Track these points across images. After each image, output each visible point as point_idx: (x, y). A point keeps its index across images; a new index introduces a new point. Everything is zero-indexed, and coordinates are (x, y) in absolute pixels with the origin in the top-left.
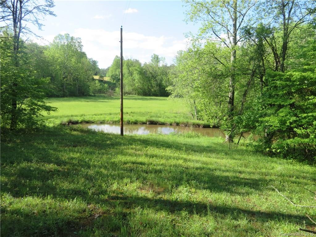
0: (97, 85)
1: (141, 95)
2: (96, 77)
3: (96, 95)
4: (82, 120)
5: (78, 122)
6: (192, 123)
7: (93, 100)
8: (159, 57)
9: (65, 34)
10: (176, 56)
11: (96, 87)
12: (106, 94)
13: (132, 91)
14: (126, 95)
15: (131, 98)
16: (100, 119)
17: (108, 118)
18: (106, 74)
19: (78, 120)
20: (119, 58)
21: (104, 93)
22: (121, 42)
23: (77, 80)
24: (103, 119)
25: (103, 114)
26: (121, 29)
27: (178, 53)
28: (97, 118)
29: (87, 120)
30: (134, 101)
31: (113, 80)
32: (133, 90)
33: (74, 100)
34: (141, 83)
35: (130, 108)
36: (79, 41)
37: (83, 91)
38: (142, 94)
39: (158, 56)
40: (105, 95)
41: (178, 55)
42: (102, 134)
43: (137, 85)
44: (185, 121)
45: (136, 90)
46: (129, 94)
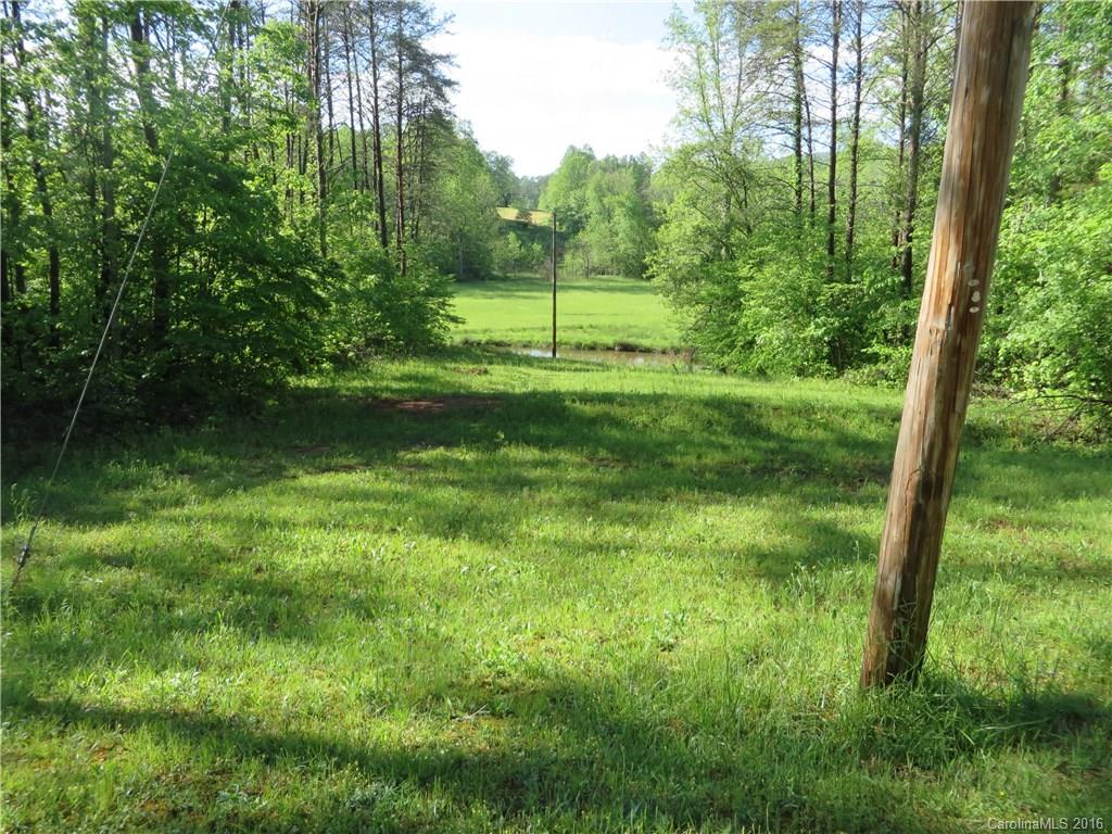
0: (511, 246)
1: (635, 276)
2: (509, 214)
3: (508, 275)
4: (488, 339)
7: (504, 293)
11: (510, 251)
12: (536, 272)
13: (609, 263)
14: (593, 275)
16: (523, 339)
17: (538, 337)
21: (530, 269)
23: (462, 237)
24: (528, 339)
28: (515, 337)
29: (498, 341)
32: (611, 262)
34: (634, 242)
38: (637, 274)
40: (533, 276)
43: (622, 247)
45: (619, 261)
46: (599, 274)
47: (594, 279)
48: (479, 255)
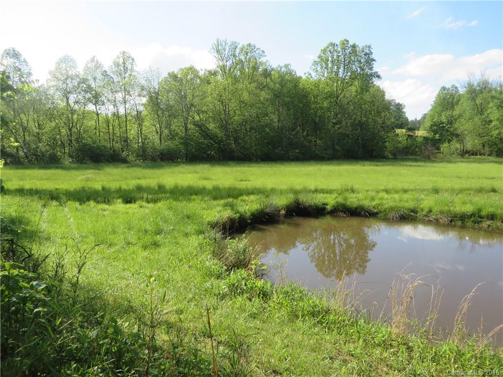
13: (481, 146)
14: (467, 156)
18: (419, 126)
20: (448, 90)
21: (414, 154)
23: (361, 127)
25: (412, 190)
29: (355, 206)
31: (433, 134)
33: (348, 164)
35: (494, 178)
36: (368, 52)
37: (371, 148)
45: (492, 144)
46: (473, 155)
48: (374, 141)
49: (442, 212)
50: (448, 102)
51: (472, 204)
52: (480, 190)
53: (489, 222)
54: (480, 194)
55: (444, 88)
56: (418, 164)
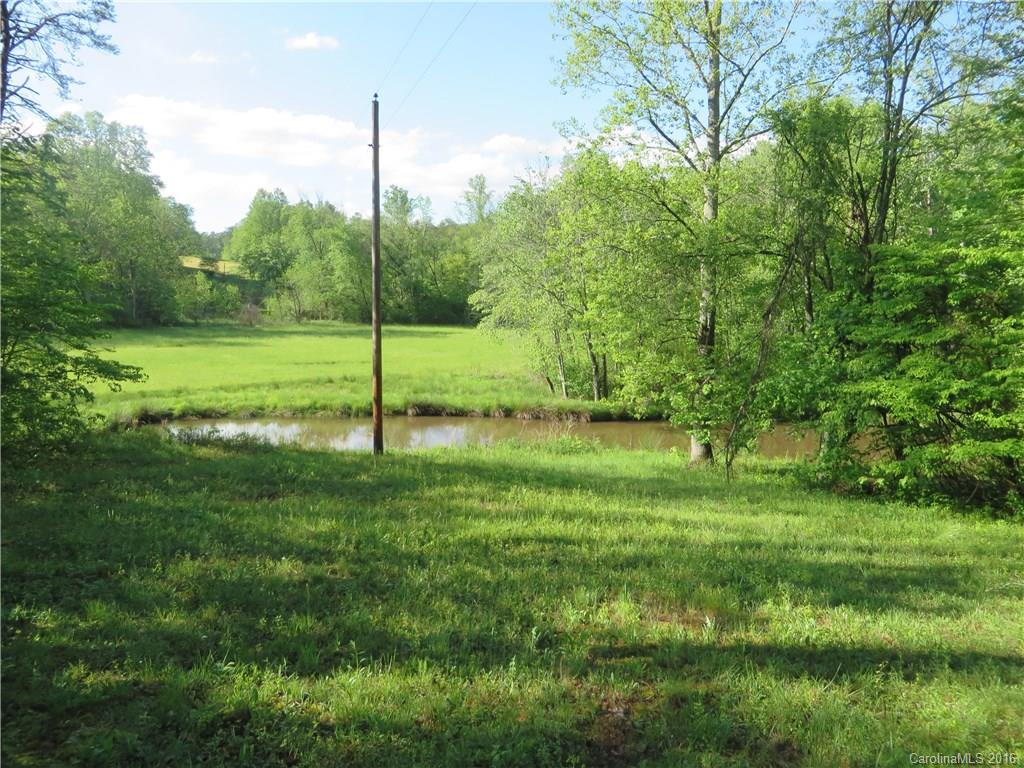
0: (199, 288)
1: (355, 321)
2: (192, 262)
3: (198, 321)
4: (185, 406)
5: (171, 415)
6: (556, 406)
7: (198, 340)
8: (409, 197)
9: (88, 115)
10: (467, 193)
11: (199, 294)
12: (231, 317)
13: (323, 306)
14: (305, 320)
15: (323, 329)
16: (247, 403)
17: (272, 399)
18: (221, 250)
19: (170, 409)
20: (269, 197)
21: (226, 314)
22: (376, 146)
23: (133, 270)
24: (257, 403)
25: (250, 386)
26: (376, 104)
27: (471, 184)
28: (234, 400)
29: (204, 408)
30: (336, 340)
31: (248, 271)
32: (326, 304)
33: (129, 341)
34: (352, 281)
35: (333, 363)
36: (139, 139)
37: (155, 308)
38: (357, 318)
39: (406, 192)
40: (231, 322)
41: (472, 190)
42: (297, 451)
43: (340, 287)
44: (532, 401)
45: (336, 303)
46: (313, 318)
47: (307, 324)
48: (159, 295)
49: (285, 407)
50: (271, 218)
51: (309, 397)
52: (318, 382)
53: (322, 413)
54: (317, 386)
55: (262, 192)
56: (241, 340)
